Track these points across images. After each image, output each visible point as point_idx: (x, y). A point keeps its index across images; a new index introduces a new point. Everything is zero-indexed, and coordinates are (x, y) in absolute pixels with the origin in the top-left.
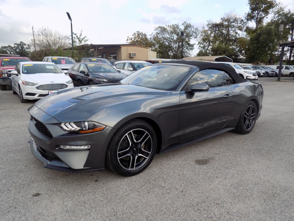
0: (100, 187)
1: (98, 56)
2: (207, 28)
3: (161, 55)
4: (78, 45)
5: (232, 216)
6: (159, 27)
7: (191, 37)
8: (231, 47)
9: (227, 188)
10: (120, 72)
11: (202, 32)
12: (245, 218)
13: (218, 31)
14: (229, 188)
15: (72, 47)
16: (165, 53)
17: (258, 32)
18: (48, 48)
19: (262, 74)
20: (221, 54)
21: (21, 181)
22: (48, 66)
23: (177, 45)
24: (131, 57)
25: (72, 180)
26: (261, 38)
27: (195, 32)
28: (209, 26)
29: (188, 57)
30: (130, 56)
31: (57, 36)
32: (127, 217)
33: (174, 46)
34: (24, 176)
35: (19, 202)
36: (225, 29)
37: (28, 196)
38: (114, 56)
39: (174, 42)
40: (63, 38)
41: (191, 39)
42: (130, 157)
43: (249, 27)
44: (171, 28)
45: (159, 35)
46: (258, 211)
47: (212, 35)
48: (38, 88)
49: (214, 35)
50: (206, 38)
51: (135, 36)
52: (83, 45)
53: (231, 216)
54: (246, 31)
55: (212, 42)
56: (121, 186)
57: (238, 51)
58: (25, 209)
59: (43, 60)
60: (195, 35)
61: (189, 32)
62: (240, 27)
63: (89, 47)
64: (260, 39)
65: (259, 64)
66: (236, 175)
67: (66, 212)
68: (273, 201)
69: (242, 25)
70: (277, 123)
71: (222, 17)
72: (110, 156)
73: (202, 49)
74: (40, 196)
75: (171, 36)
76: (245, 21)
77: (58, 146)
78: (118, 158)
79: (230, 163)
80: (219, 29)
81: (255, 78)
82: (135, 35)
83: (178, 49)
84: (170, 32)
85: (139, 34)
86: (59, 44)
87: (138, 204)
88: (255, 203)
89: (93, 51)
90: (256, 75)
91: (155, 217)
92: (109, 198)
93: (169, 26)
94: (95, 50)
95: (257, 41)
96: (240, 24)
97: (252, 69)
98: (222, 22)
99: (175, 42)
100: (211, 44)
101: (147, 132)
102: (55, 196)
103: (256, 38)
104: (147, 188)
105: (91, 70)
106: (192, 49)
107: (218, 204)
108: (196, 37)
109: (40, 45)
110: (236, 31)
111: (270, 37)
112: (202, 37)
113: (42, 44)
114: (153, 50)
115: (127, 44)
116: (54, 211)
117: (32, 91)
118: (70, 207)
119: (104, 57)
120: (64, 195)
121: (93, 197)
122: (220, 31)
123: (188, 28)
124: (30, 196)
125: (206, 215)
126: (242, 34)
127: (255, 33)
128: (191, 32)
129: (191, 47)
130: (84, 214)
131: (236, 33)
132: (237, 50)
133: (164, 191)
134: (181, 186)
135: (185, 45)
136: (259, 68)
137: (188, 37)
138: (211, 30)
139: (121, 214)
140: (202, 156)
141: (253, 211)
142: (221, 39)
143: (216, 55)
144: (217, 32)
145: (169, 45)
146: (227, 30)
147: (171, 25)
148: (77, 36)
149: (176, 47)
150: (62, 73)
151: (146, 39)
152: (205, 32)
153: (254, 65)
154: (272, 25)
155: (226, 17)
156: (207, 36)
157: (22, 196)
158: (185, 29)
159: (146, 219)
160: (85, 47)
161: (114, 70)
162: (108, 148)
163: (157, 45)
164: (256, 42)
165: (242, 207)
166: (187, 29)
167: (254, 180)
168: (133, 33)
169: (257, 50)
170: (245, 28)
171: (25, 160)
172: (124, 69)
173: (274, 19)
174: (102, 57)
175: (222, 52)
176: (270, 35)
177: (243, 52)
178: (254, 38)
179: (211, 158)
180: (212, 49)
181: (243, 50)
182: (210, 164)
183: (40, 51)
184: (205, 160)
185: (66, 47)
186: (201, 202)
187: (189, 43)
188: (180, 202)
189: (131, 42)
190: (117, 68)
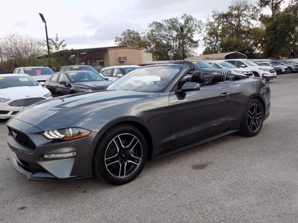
0: (88, 197)
1: (80, 62)
2: (212, 20)
3: (159, 56)
4: (55, 51)
5: (225, 210)
6: (154, 23)
7: (194, 33)
8: (244, 41)
9: (223, 188)
10: (107, 80)
11: (207, 25)
12: (238, 211)
13: (227, 22)
14: (225, 187)
15: (48, 54)
16: (163, 54)
17: (275, 20)
18: (18, 57)
19: (283, 71)
20: (231, 50)
21: (3, 198)
22: (21, 79)
23: (177, 43)
24: (121, 62)
25: (58, 193)
26: (278, 27)
27: (199, 26)
28: (215, 18)
29: (192, 56)
30: (120, 60)
31: (29, 42)
32: (117, 220)
33: (174, 45)
34: (6, 193)
35: (5, 215)
36: (234, 20)
37: (13, 210)
38: (100, 62)
39: (173, 40)
40: (36, 44)
41: (194, 34)
42: (118, 163)
43: (264, 15)
44: (169, 23)
45: (154, 33)
46: (252, 204)
47: (220, 28)
48: (11, 104)
49: (222, 27)
50: (212, 32)
51: (125, 36)
52: (61, 51)
53: (223, 211)
54: (260, 19)
55: (220, 36)
56: (111, 195)
57: (252, 45)
58: (12, 221)
59: (13, 72)
60: (199, 30)
61: (190, 26)
62: (252, 15)
63: (69, 53)
64: (277, 29)
65: (280, 59)
66: (236, 176)
67: (55, 220)
68: (269, 195)
69: (255, 12)
70: (290, 122)
71: (230, 6)
72: (97, 163)
73: (208, 46)
74: (26, 209)
75: (169, 33)
76: (258, 8)
77: (42, 156)
78: (106, 165)
79: (230, 166)
80: (227, 20)
81: (273, 76)
82: (125, 34)
83: (179, 47)
84: (168, 28)
85: (130, 32)
86: (31, 52)
87: (128, 208)
88: (250, 198)
89: (74, 58)
90: (274, 72)
91: (146, 217)
92: (99, 205)
93: (166, 20)
94: (76, 56)
95: (274, 30)
96: (253, 11)
97: (271, 65)
98: (231, 10)
99: (175, 40)
100: (219, 38)
101: (135, 137)
102: (42, 208)
103: (273, 27)
104: (138, 194)
105: (73, 80)
106: (196, 46)
107: (212, 202)
108: (200, 32)
109: (7, 55)
110: (249, 20)
111: (289, 25)
112: (207, 31)
113: (10, 53)
114: (149, 50)
115: (116, 46)
116: (42, 220)
117: (4, 108)
118: (58, 216)
119: (88, 64)
120: (50, 206)
121: (82, 206)
122: (229, 22)
123: (190, 21)
124: (15, 210)
125: (198, 212)
126: (256, 24)
127: (271, 22)
128: (194, 26)
129: (195, 44)
130: (73, 221)
131: (249, 23)
132: (251, 43)
133: (156, 196)
134: (174, 190)
135: (188, 42)
136: (280, 63)
137: (190, 32)
138: (218, 22)
139: (111, 217)
140: (200, 162)
141: (247, 205)
142: (231, 31)
143: (226, 52)
144: (225, 23)
145: (167, 44)
146: (237, 20)
147: (168, 20)
148: (52, 41)
149: (176, 46)
150: (38, 85)
151: (139, 38)
152: (210, 24)
153: (274, 59)
154: (290, 11)
155: (235, 6)
156: (213, 29)
157: (7, 210)
158: (186, 23)
159: (136, 220)
160: (64, 53)
161: (100, 78)
162: (95, 154)
163: (153, 45)
164: (273, 32)
165: (236, 203)
166: (188, 22)
167: (253, 178)
168: (123, 33)
169: (275, 41)
170: (259, 16)
171: (6, 179)
172: (113, 76)
173: (292, 4)
174: (86, 64)
175: (234, 47)
176: (289, 23)
177: (259, 45)
178: (270, 27)
179: (210, 163)
180: (220, 44)
181: (259, 43)
182: (208, 168)
183: (8, 62)
184: (203, 164)
185: (40, 55)
186: (195, 202)
187: (193, 40)
188: (172, 203)
189: (121, 43)
190: (104, 75)
